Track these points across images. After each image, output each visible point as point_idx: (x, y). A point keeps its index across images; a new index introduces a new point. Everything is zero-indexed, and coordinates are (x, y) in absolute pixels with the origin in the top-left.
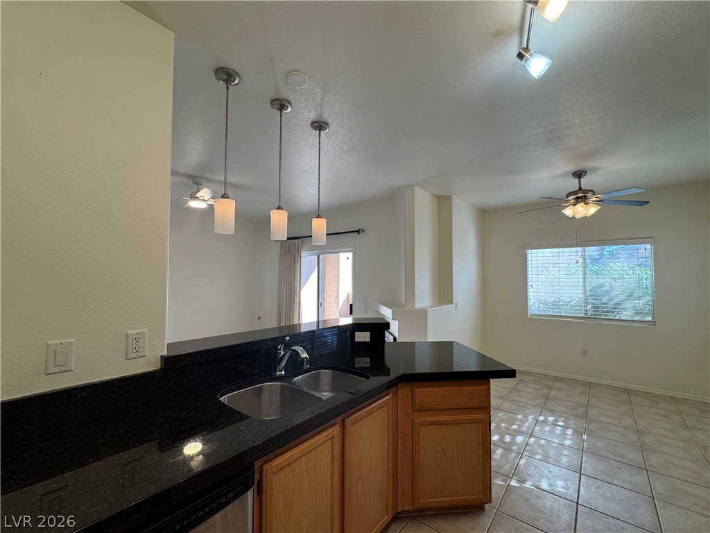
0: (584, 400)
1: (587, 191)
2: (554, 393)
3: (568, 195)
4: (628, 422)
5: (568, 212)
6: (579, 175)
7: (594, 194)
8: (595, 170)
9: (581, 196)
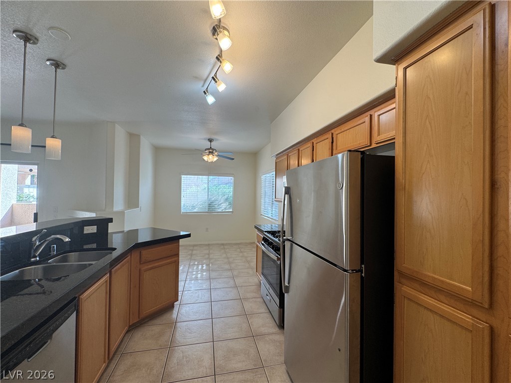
0: (207, 252)
1: (213, 150)
2: (194, 252)
3: (206, 150)
4: (224, 255)
5: (205, 158)
6: (211, 140)
7: (216, 151)
8: (217, 140)
9: (211, 151)
